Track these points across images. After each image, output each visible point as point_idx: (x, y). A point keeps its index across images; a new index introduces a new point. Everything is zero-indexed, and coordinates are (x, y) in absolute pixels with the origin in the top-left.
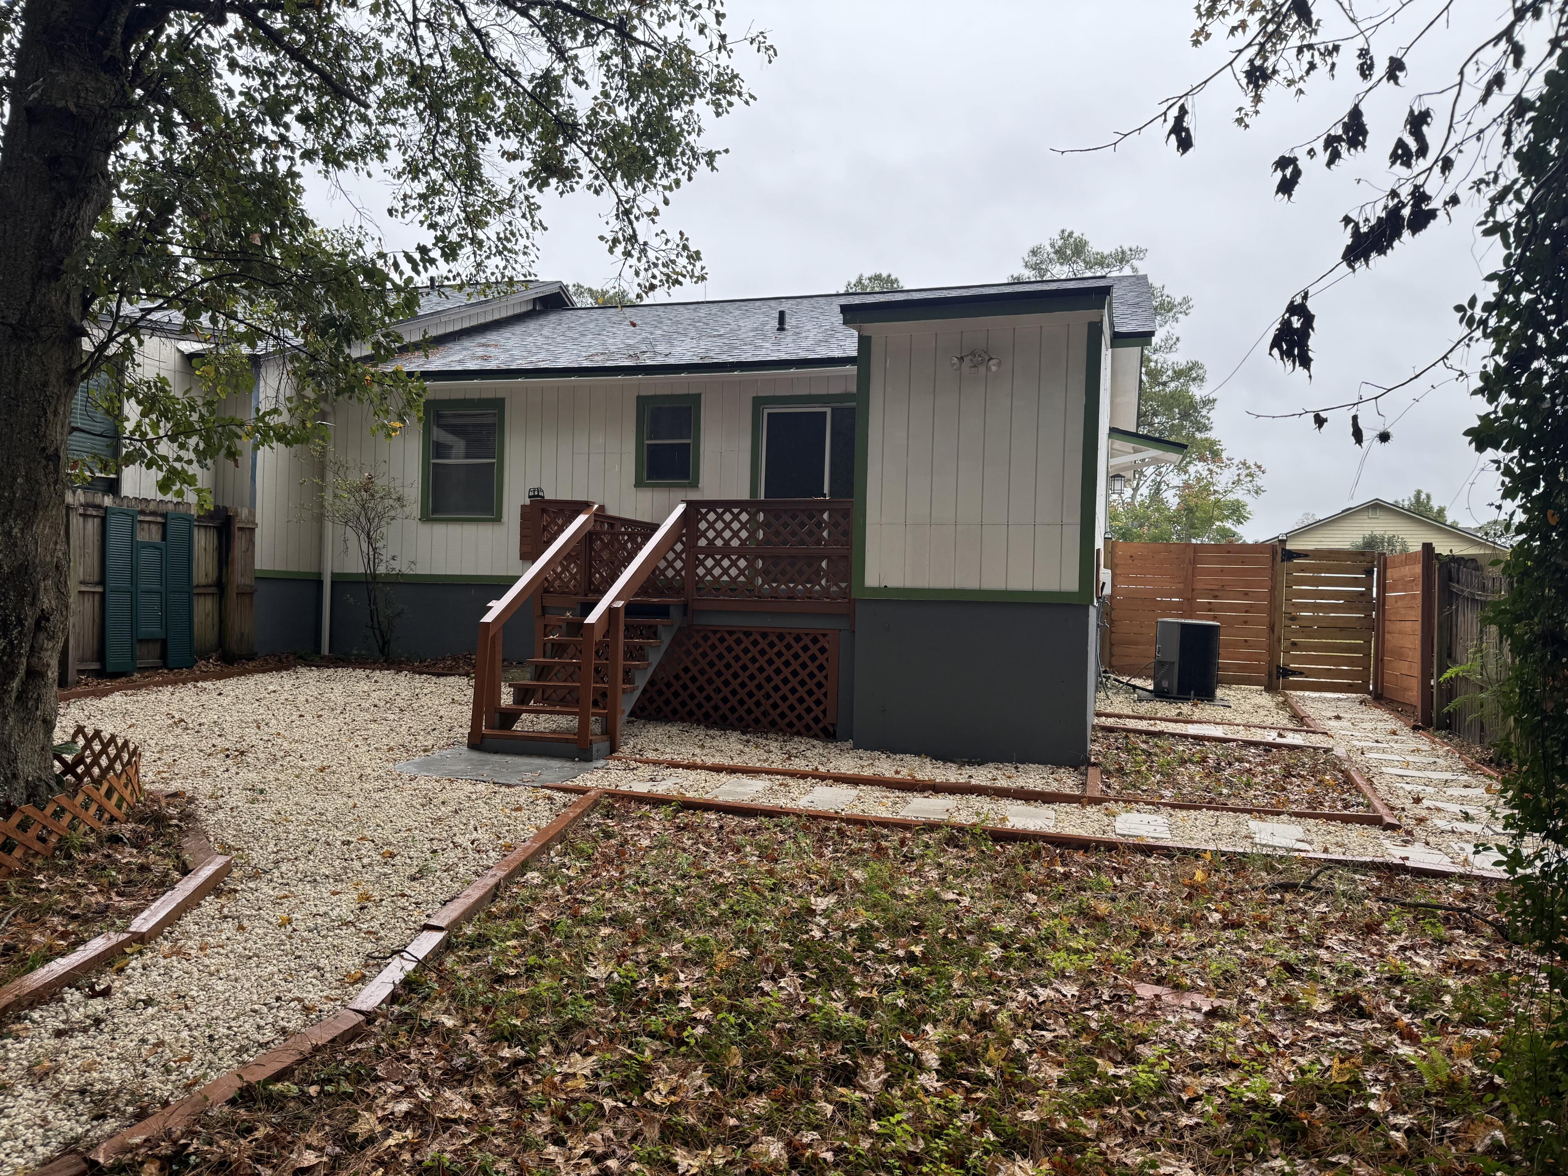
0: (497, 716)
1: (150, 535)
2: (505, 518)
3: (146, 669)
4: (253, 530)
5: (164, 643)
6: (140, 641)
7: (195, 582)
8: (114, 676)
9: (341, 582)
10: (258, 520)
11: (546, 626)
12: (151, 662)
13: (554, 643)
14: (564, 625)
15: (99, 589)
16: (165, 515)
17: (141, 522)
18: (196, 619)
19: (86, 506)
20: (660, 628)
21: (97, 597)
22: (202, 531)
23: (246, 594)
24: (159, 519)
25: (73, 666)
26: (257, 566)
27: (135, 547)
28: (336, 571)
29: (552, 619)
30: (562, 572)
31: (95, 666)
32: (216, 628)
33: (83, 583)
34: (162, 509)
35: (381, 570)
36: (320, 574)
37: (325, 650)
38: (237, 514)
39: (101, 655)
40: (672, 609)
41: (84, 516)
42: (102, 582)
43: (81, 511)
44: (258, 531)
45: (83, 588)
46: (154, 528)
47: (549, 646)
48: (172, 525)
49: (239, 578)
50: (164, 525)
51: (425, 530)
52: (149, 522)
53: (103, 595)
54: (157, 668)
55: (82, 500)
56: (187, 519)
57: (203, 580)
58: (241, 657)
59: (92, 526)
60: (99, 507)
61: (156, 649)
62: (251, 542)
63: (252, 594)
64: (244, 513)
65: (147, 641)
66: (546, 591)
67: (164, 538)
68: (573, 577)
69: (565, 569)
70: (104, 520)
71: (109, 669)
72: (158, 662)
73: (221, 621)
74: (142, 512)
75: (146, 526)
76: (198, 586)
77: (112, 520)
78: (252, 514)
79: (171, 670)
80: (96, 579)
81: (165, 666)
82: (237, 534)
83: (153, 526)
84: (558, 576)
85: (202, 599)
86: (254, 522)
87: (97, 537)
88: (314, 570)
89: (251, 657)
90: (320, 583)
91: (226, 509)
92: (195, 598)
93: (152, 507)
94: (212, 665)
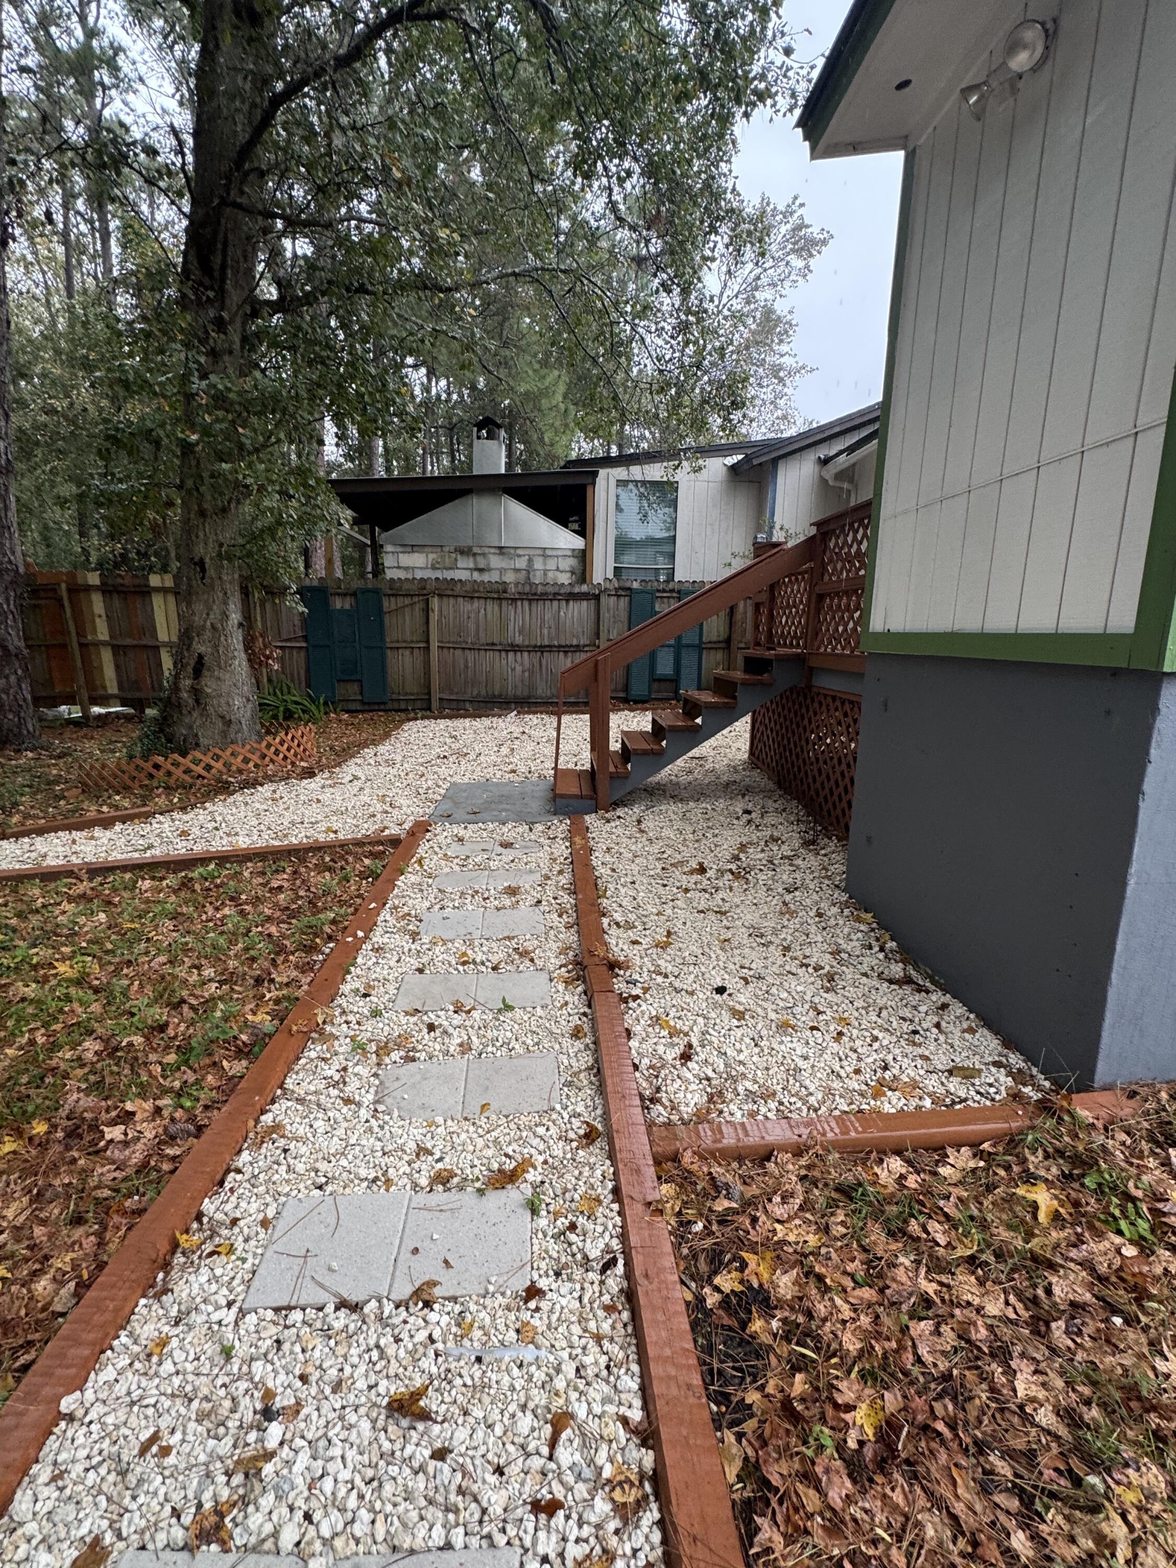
3: (660, 698)
5: (676, 682)
6: (659, 680)
7: (705, 642)
12: (663, 693)
31: (622, 695)
34: (680, 587)
39: (626, 688)
41: (618, 596)
54: (668, 698)
57: (712, 637)
61: (671, 684)
65: (662, 680)
70: (631, 599)
71: (633, 697)
72: (671, 695)
76: (709, 642)
77: (637, 598)
81: (675, 698)
85: (713, 652)
92: (705, 651)
93: (671, 586)
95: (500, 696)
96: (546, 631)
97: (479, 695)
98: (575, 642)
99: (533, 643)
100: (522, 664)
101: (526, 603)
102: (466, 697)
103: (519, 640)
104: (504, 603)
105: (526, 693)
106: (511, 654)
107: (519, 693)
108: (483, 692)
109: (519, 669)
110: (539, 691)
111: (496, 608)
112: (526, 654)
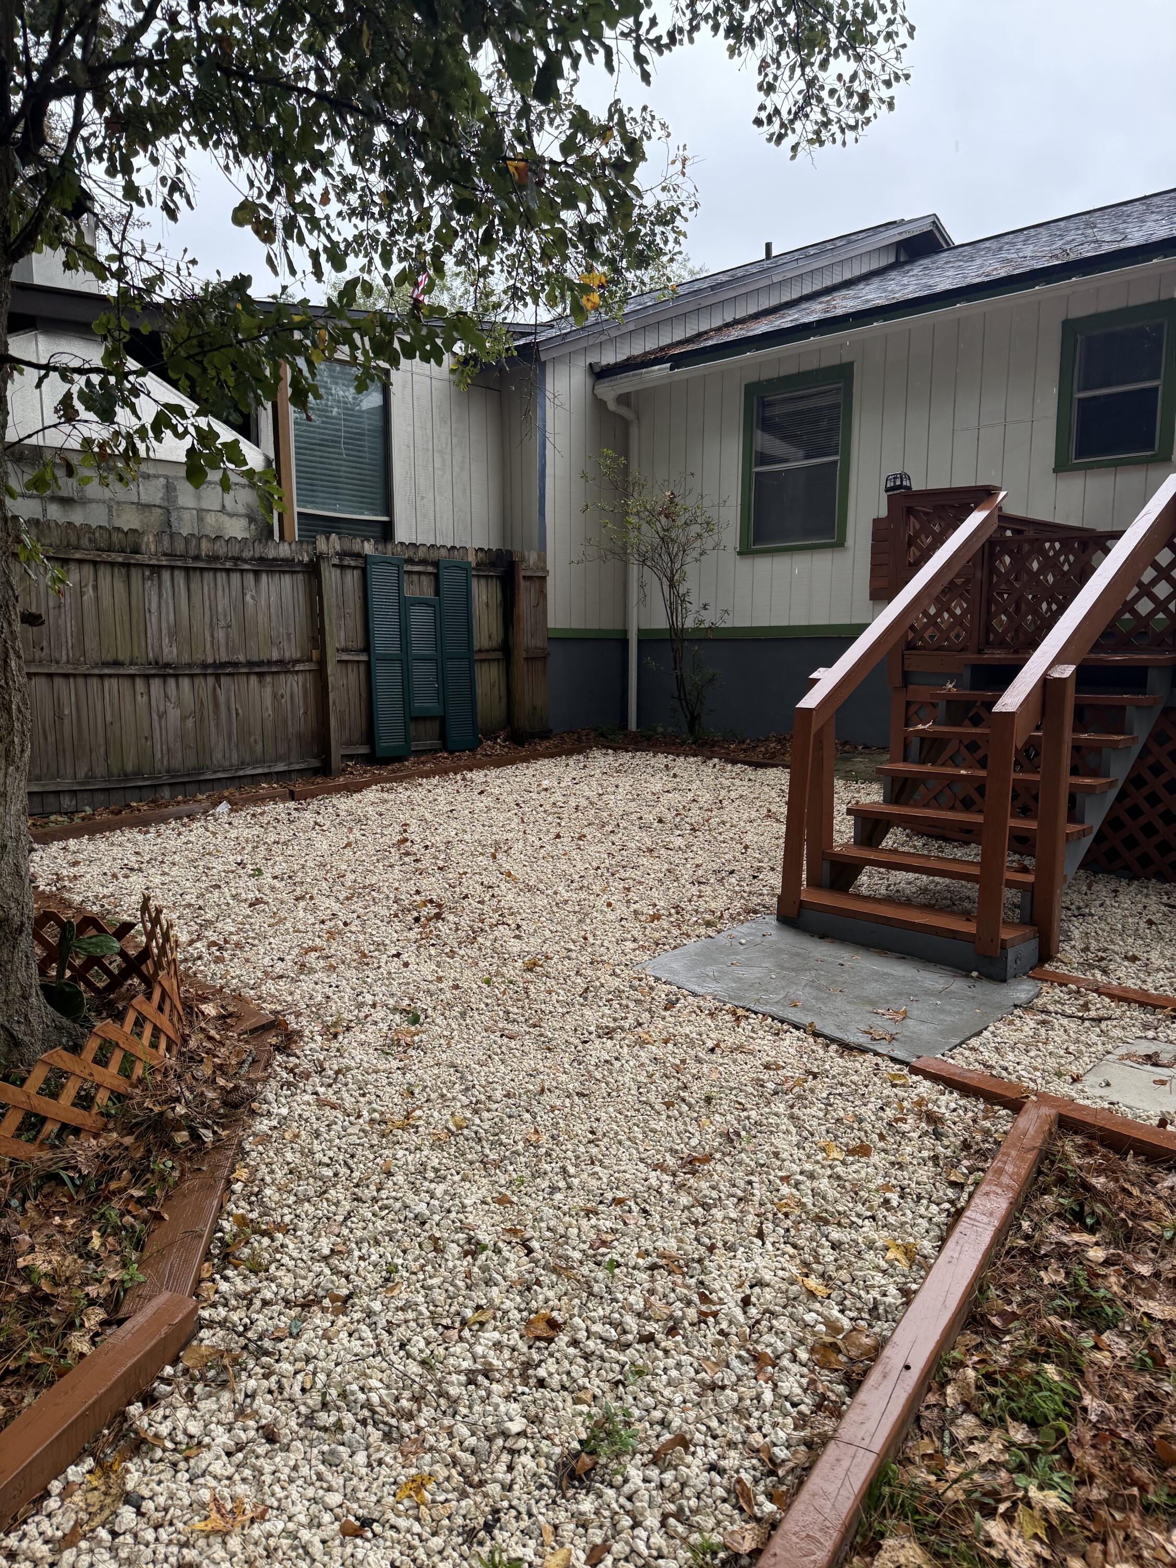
0: (826, 866)
1: (420, 588)
2: (849, 542)
3: (423, 752)
4: (543, 579)
5: (443, 720)
6: (415, 719)
7: (476, 648)
8: (385, 761)
9: (648, 640)
10: (549, 567)
11: (908, 704)
12: (427, 744)
13: (924, 738)
14: (942, 705)
15: (363, 658)
16: (436, 564)
17: (410, 573)
18: (479, 691)
19: (343, 554)
20: (1130, 710)
21: (362, 667)
22: (483, 582)
23: (538, 658)
24: (430, 569)
25: (337, 751)
26: (551, 624)
27: (404, 605)
28: (644, 627)
29: (920, 692)
30: (939, 614)
31: (363, 750)
32: (504, 701)
33: (345, 650)
34: (434, 555)
35: (689, 623)
36: (625, 632)
37: (633, 725)
38: (523, 559)
39: (370, 737)
40: (1152, 675)
41: (342, 567)
42: (367, 648)
43: (336, 561)
44: (550, 580)
45: (345, 657)
46: (425, 580)
47: (915, 743)
48: (445, 575)
49: (527, 640)
50: (436, 576)
51: (744, 565)
52: (419, 573)
53: (368, 664)
54: (436, 751)
55: (338, 548)
56: (464, 567)
57: (485, 644)
58: (533, 736)
59: (352, 579)
60: (358, 555)
61: (434, 727)
62: (542, 594)
63: (545, 658)
64: (532, 557)
65: (424, 719)
66: (910, 646)
67: (437, 593)
68: (959, 621)
69: (944, 607)
70: (364, 571)
71: (379, 754)
72: (437, 743)
73: (509, 691)
74: (410, 561)
75: (415, 578)
76: (480, 651)
77: (375, 572)
78: (542, 558)
79: (451, 752)
80: (360, 644)
81: (444, 748)
82: (523, 584)
83: (423, 578)
84: (932, 620)
85: (485, 666)
86: (544, 569)
87: (358, 594)
88: (618, 626)
89: (545, 735)
90: (625, 642)
91: (510, 553)
92: (477, 667)
93: (421, 553)
94: (499, 747)
95: (138, 773)
96: (221, 635)
97: (90, 777)
98: (275, 656)
99: (198, 657)
100: (179, 704)
101: (180, 577)
102: (66, 784)
103: (170, 653)
104: (136, 574)
105: (191, 762)
106: (156, 684)
107: (176, 763)
108: (100, 770)
109: (174, 714)
110: (218, 755)
111: (119, 585)
112: (185, 683)
